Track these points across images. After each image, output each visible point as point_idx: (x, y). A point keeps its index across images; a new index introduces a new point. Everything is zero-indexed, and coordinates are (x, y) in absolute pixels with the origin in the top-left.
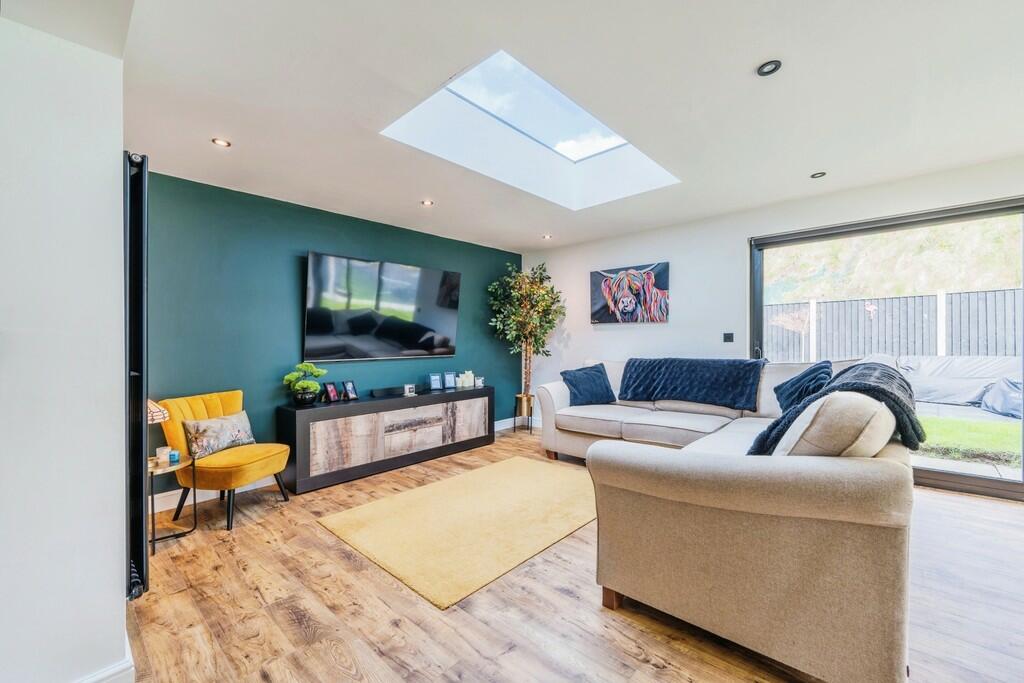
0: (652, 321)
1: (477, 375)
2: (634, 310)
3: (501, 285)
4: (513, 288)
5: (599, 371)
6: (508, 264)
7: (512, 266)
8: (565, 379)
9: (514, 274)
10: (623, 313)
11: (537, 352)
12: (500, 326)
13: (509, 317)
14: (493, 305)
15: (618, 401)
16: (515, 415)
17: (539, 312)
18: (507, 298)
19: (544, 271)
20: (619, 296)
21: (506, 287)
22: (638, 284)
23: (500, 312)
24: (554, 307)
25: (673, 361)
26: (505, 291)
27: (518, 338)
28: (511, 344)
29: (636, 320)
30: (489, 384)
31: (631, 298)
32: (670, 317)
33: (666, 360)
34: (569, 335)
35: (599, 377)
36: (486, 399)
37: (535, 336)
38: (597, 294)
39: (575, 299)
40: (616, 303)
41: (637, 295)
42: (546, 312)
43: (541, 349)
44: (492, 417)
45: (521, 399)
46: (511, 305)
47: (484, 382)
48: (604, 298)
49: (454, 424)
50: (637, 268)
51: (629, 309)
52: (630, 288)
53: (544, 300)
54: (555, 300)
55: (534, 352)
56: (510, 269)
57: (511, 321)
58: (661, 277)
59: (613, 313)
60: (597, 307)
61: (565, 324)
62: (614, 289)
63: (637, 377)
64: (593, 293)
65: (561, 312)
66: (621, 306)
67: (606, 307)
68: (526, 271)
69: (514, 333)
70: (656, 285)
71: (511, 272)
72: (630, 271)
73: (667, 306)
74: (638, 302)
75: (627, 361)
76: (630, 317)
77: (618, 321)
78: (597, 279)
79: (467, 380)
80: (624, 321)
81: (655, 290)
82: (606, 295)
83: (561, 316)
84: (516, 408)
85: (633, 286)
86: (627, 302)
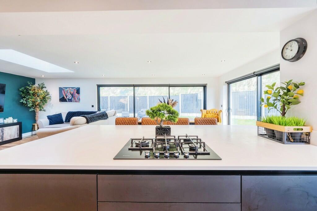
0: (76, 102)
1: (14, 118)
2: (71, 99)
3: (25, 88)
4: (30, 90)
5: (60, 115)
6: (28, 82)
7: (30, 82)
8: (48, 118)
9: (31, 85)
10: (68, 99)
11: (41, 110)
12: (24, 102)
13: (29, 99)
14: (22, 95)
15: (65, 123)
16: (32, 131)
17: (40, 98)
18: (28, 93)
19: (44, 85)
20: (67, 95)
21: (27, 89)
22: (72, 92)
23: (25, 97)
24: (47, 96)
25: (79, 112)
26: (27, 90)
27: (33, 106)
28: (30, 108)
29: (72, 101)
30: (20, 121)
31: (71, 95)
32: (80, 101)
33: (77, 112)
34: (53, 105)
35: (59, 117)
36: (18, 126)
37: (39, 105)
38: (61, 93)
39: (54, 94)
40: (66, 97)
41: (72, 95)
42: (44, 98)
43: (42, 109)
44: (21, 132)
45: (34, 125)
46: (30, 95)
47: (18, 120)
48: (63, 95)
49: (3, 135)
50: (72, 88)
51: (70, 98)
52: (70, 93)
53: (42, 95)
54: (48, 94)
55: (39, 110)
56: (29, 84)
57: (29, 100)
58: (78, 91)
59: (66, 99)
60: (61, 97)
61: (51, 102)
62: (66, 93)
63: (70, 116)
64: (60, 93)
65: (50, 98)
66: (68, 97)
67: (64, 97)
68: (36, 85)
69: (31, 104)
70: (76, 93)
71: (29, 85)
72: (70, 88)
73: (79, 98)
74: (72, 97)
75: (68, 112)
76: (70, 100)
77: (67, 101)
78: (61, 89)
79: (10, 120)
80: (69, 101)
81: (76, 94)
82: (64, 94)
83: (50, 99)
84: (32, 128)
85: (71, 92)
86: (69, 96)
